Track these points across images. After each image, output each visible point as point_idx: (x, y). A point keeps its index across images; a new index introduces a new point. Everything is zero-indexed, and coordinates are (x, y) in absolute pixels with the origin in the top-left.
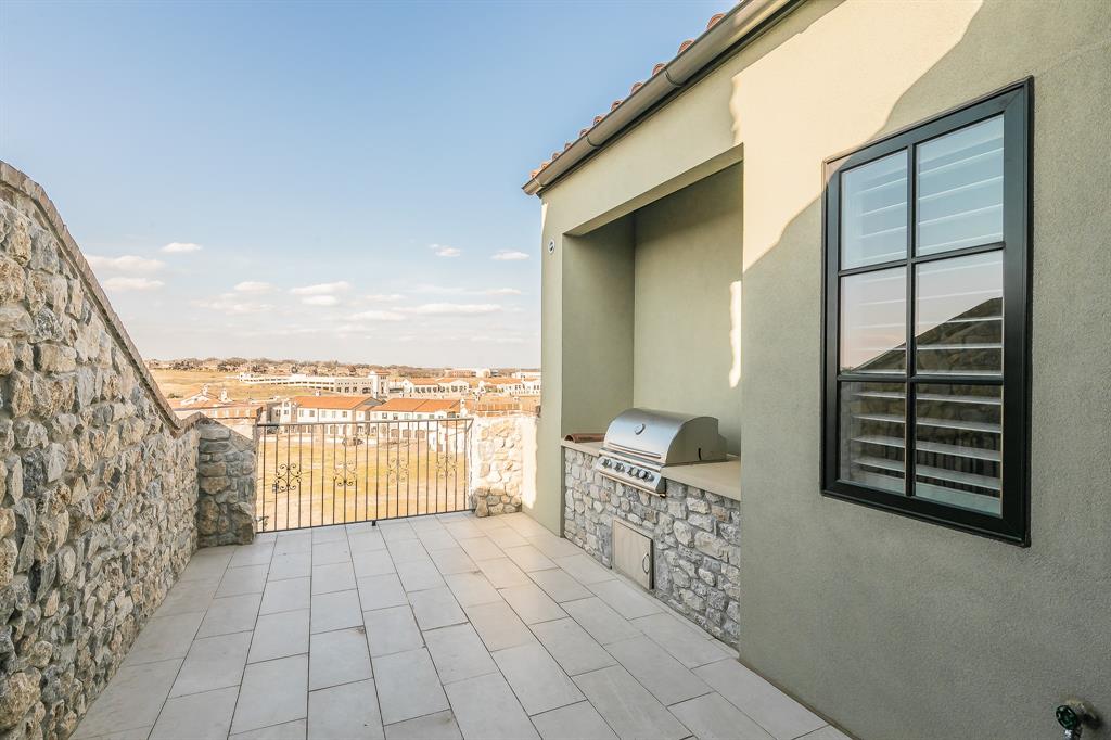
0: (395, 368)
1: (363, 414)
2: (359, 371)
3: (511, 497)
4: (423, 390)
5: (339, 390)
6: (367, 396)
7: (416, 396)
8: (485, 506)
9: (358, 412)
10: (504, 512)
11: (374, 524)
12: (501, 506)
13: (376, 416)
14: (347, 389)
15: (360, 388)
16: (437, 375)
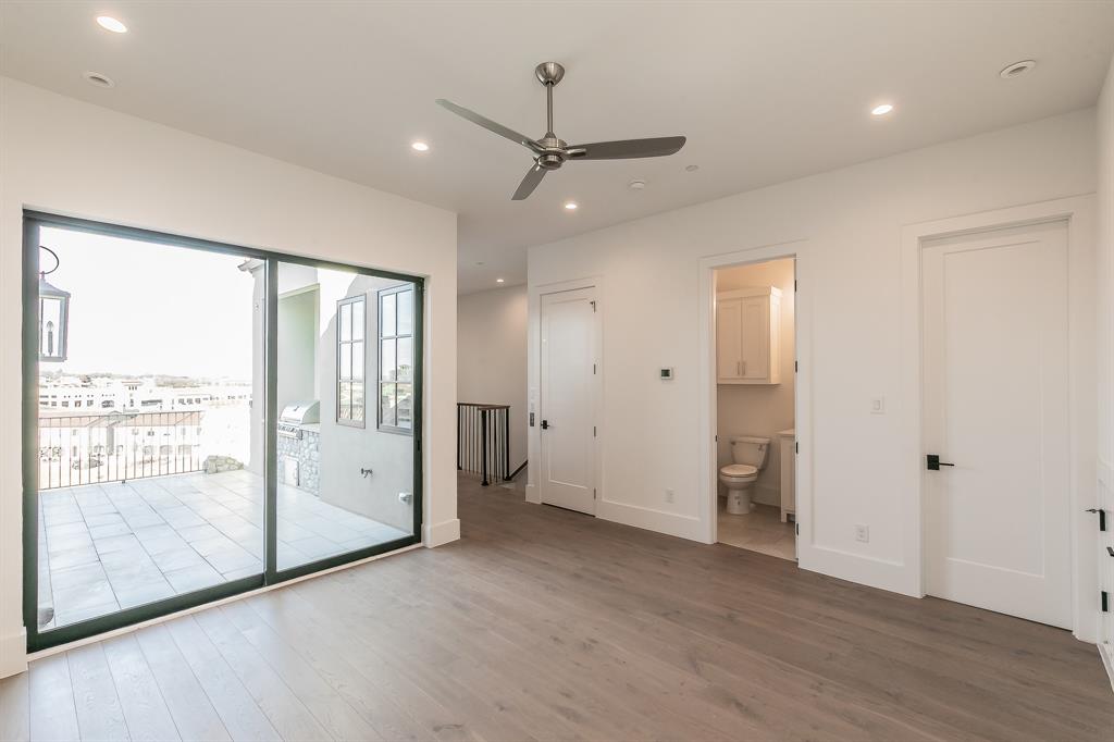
0: (151, 376)
1: (104, 431)
2: (94, 381)
3: (234, 460)
4: (190, 401)
5: (65, 404)
6: (109, 410)
7: (179, 408)
8: (214, 466)
9: (95, 429)
10: (229, 469)
11: (124, 482)
12: (227, 466)
13: (123, 434)
14: (78, 404)
15: (98, 401)
16: (209, 384)
